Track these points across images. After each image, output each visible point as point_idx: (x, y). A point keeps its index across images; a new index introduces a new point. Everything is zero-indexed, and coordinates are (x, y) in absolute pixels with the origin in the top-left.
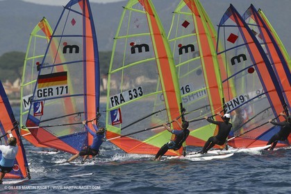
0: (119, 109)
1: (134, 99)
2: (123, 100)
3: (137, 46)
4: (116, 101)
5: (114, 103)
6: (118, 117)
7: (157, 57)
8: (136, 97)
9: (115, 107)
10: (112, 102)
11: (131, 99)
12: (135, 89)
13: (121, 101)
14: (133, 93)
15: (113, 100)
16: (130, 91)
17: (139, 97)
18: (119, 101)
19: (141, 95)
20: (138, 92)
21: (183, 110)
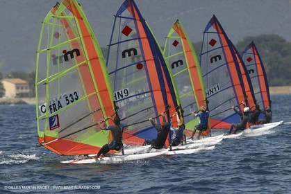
0: (57, 115)
1: (71, 104)
2: (60, 106)
3: (69, 52)
4: (55, 108)
5: (53, 110)
6: (56, 123)
7: (88, 59)
8: (72, 102)
9: (54, 114)
10: (51, 109)
11: (68, 104)
12: (71, 95)
13: (59, 107)
14: (70, 99)
15: (52, 107)
16: (67, 97)
17: (75, 101)
18: (57, 107)
19: (77, 99)
20: (74, 97)
21: (116, 108)
